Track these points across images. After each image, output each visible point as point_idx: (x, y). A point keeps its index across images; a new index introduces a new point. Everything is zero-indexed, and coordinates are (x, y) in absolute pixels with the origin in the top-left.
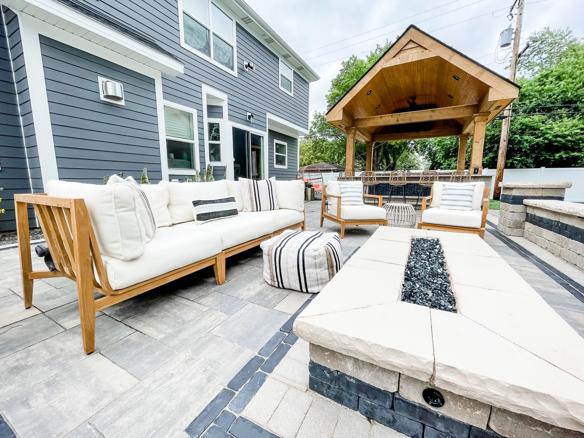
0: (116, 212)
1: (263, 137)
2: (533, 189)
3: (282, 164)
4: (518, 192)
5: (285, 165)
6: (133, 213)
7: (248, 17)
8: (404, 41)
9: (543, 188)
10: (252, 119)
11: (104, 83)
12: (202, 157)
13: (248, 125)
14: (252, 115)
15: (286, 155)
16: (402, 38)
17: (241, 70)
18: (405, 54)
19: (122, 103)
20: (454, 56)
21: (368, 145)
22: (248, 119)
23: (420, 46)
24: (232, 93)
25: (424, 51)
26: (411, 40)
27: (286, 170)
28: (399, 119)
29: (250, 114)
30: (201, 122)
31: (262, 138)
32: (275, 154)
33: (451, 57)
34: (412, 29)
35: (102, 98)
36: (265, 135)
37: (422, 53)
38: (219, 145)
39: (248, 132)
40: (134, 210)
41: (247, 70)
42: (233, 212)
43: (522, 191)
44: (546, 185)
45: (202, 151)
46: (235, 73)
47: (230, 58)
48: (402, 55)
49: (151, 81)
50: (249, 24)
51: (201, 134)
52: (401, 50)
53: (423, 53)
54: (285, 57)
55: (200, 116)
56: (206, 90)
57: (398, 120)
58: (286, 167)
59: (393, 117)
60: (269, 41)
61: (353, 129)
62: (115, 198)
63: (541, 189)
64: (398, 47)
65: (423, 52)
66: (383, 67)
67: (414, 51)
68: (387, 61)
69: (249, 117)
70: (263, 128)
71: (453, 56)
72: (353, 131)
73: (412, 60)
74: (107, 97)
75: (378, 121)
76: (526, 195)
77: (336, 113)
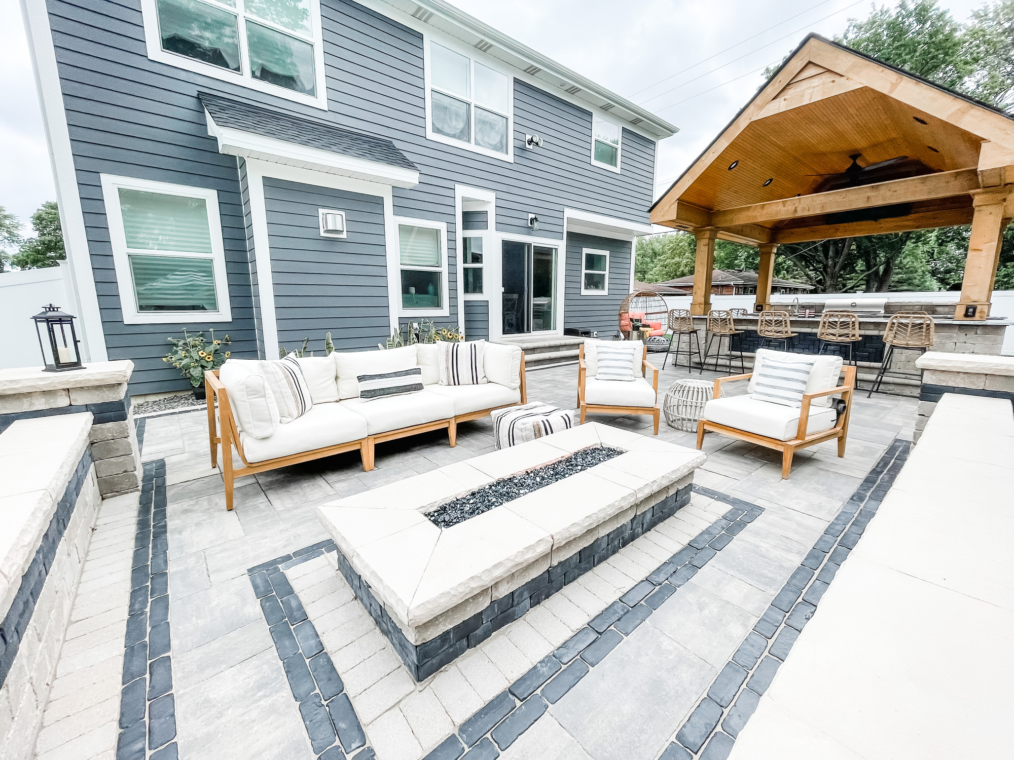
0: (248, 399)
1: (556, 249)
2: (965, 375)
3: (597, 287)
4: (934, 378)
5: (603, 288)
6: (263, 399)
7: (532, 66)
8: (796, 64)
9: (986, 375)
10: (536, 224)
11: (324, 216)
12: (453, 290)
13: (529, 234)
14: (536, 218)
15: (607, 273)
16: (793, 61)
17: (521, 150)
18: (798, 90)
19: (344, 236)
20: (902, 84)
21: (764, 250)
22: (530, 225)
23: (829, 71)
24: (504, 188)
25: (837, 79)
26: (810, 63)
27: (606, 298)
28: (799, 209)
29: (533, 216)
30: (452, 240)
31: (554, 251)
32: (584, 271)
33: (894, 86)
34: (812, 42)
35: (323, 234)
36: (560, 246)
37: (832, 84)
38: (480, 269)
39: (529, 245)
40: (264, 396)
41: (531, 147)
42: (418, 387)
43: (943, 377)
44: (990, 369)
45: (453, 282)
46: (510, 158)
47: (502, 136)
48: (790, 93)
49: (378, 201)
50: (536, 75)
51: (452, 257)
52: (788, 84)
53: (834, 84)
54: (605, 109)
55: (451, 232)
56: (461, 191)
57: (796, 211)
58: (605, 292)
59: (787, 205)
60: (573, 91)
61: (707, 230)
62: (246, 388)
63: (984, 377)
64: (783, 78)
65: (833, 81)
66: (751, 120)
67: (816, 81)
68: (761, 108)
69: (532, 220)
70: (557, 235)
71: (898, 84)
72: (707, 235)
73: (810, 100)
74: (328, 231)
75: (756, 213)
76: (951, 384)
77: (667, 207)
